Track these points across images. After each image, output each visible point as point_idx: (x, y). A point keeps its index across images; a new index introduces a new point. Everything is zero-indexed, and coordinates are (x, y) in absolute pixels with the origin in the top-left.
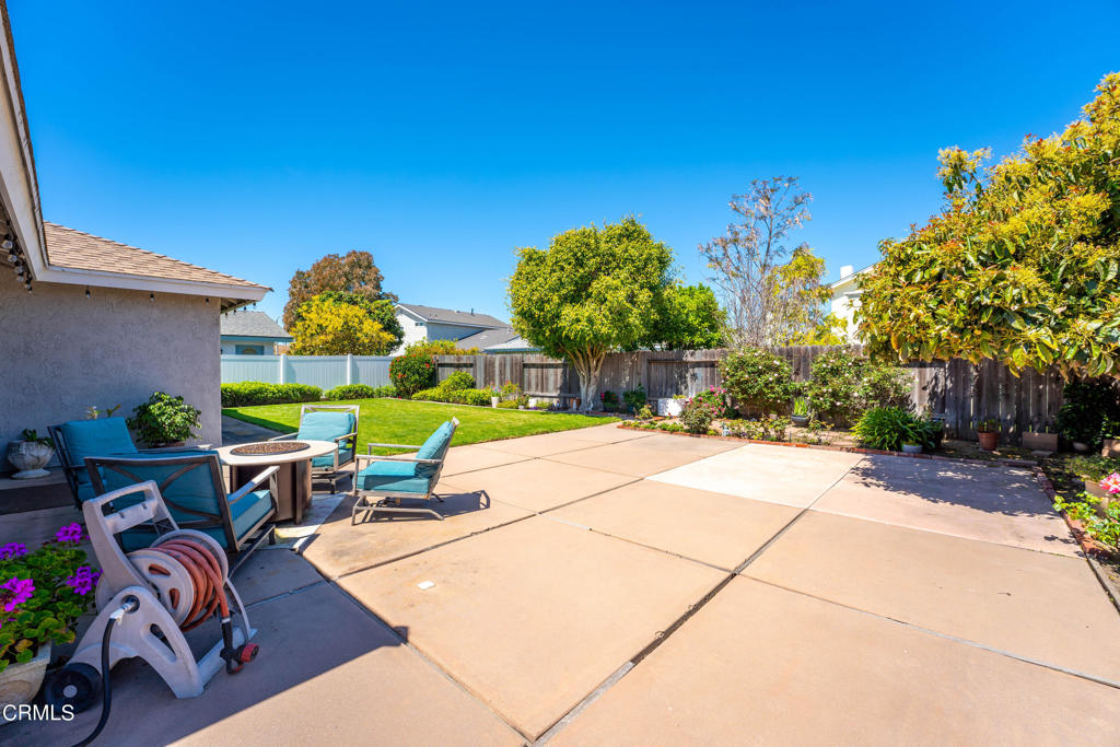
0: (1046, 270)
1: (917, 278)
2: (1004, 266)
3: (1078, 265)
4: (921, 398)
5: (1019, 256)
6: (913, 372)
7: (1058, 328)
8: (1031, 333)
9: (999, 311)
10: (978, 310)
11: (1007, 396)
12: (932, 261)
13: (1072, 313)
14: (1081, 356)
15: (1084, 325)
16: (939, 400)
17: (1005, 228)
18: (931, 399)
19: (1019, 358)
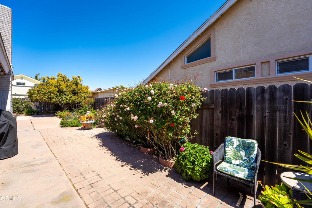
0: (54, 94)
1: (42, 93)
2: (51, 93)
3: (56, 94)
4: (34, 107)
5: (52, 92)
6: (32, 103)
7: (55, 99)
8: (53, 100)
9: (50, 97)
10: (48, 97)
11: (47, 106)
12: (43, 91)
13: (56, 98)
14: (57, 102)
15: (57, 99)
16: (37, 107)
17: (51, 90)
18: (36, 107)
19: (52, 102)
